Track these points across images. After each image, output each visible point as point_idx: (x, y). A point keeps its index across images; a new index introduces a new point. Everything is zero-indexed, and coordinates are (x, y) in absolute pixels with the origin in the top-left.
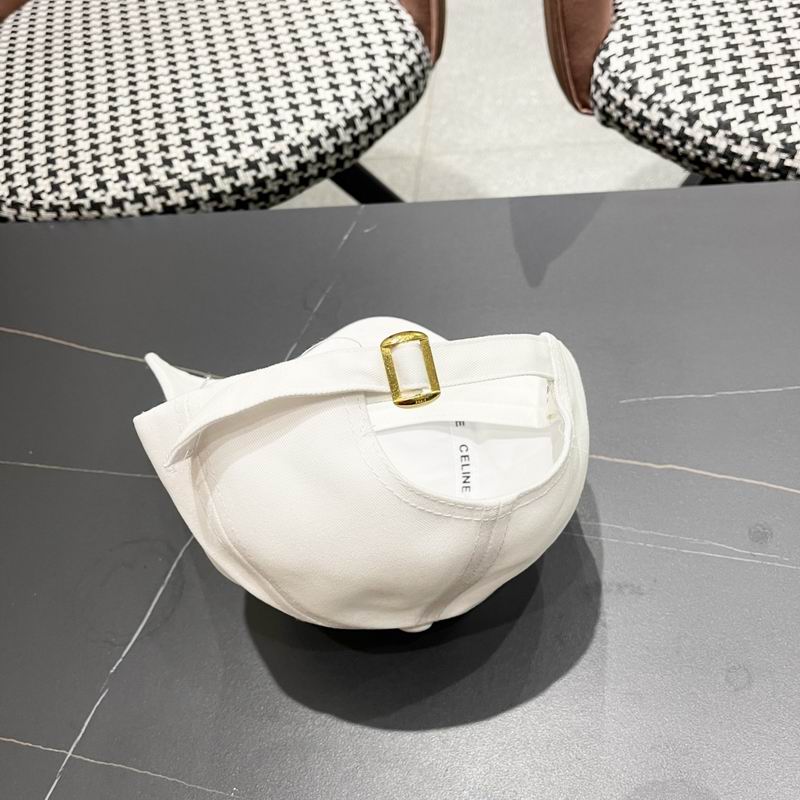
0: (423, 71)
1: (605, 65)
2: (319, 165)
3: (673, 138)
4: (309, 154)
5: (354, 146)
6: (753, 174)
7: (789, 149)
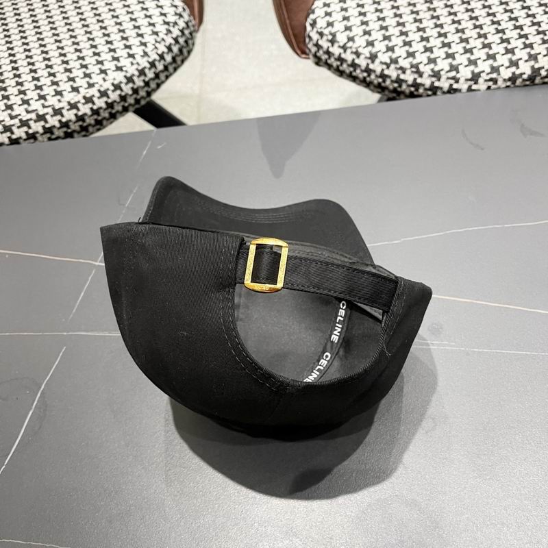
0: (191, 34)
1: (314, 24)
2: (122, 103)
3: (362, 71)
4: (114, 96)
5: (146, 89)
6: (416, 93)
7: (436, 75)
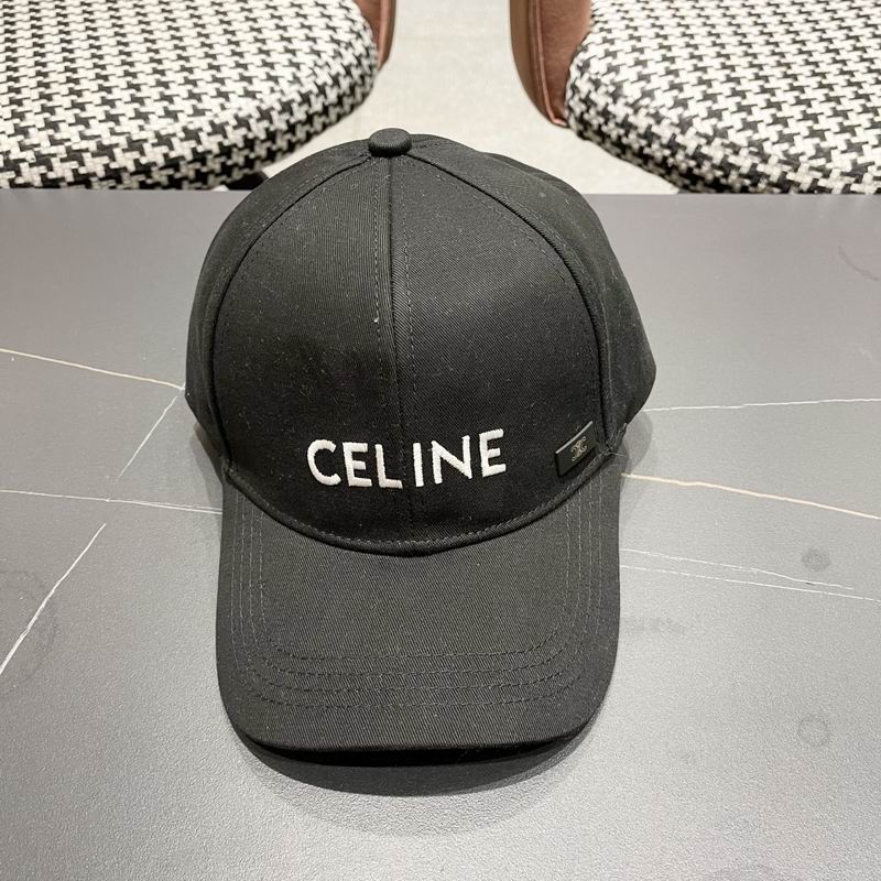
0: (370, 68)
1: (584, 67)
2: (246, 152)
4: (235, 137)
5: (288, 136)
6: (751, 188)
7: (792, 161)
